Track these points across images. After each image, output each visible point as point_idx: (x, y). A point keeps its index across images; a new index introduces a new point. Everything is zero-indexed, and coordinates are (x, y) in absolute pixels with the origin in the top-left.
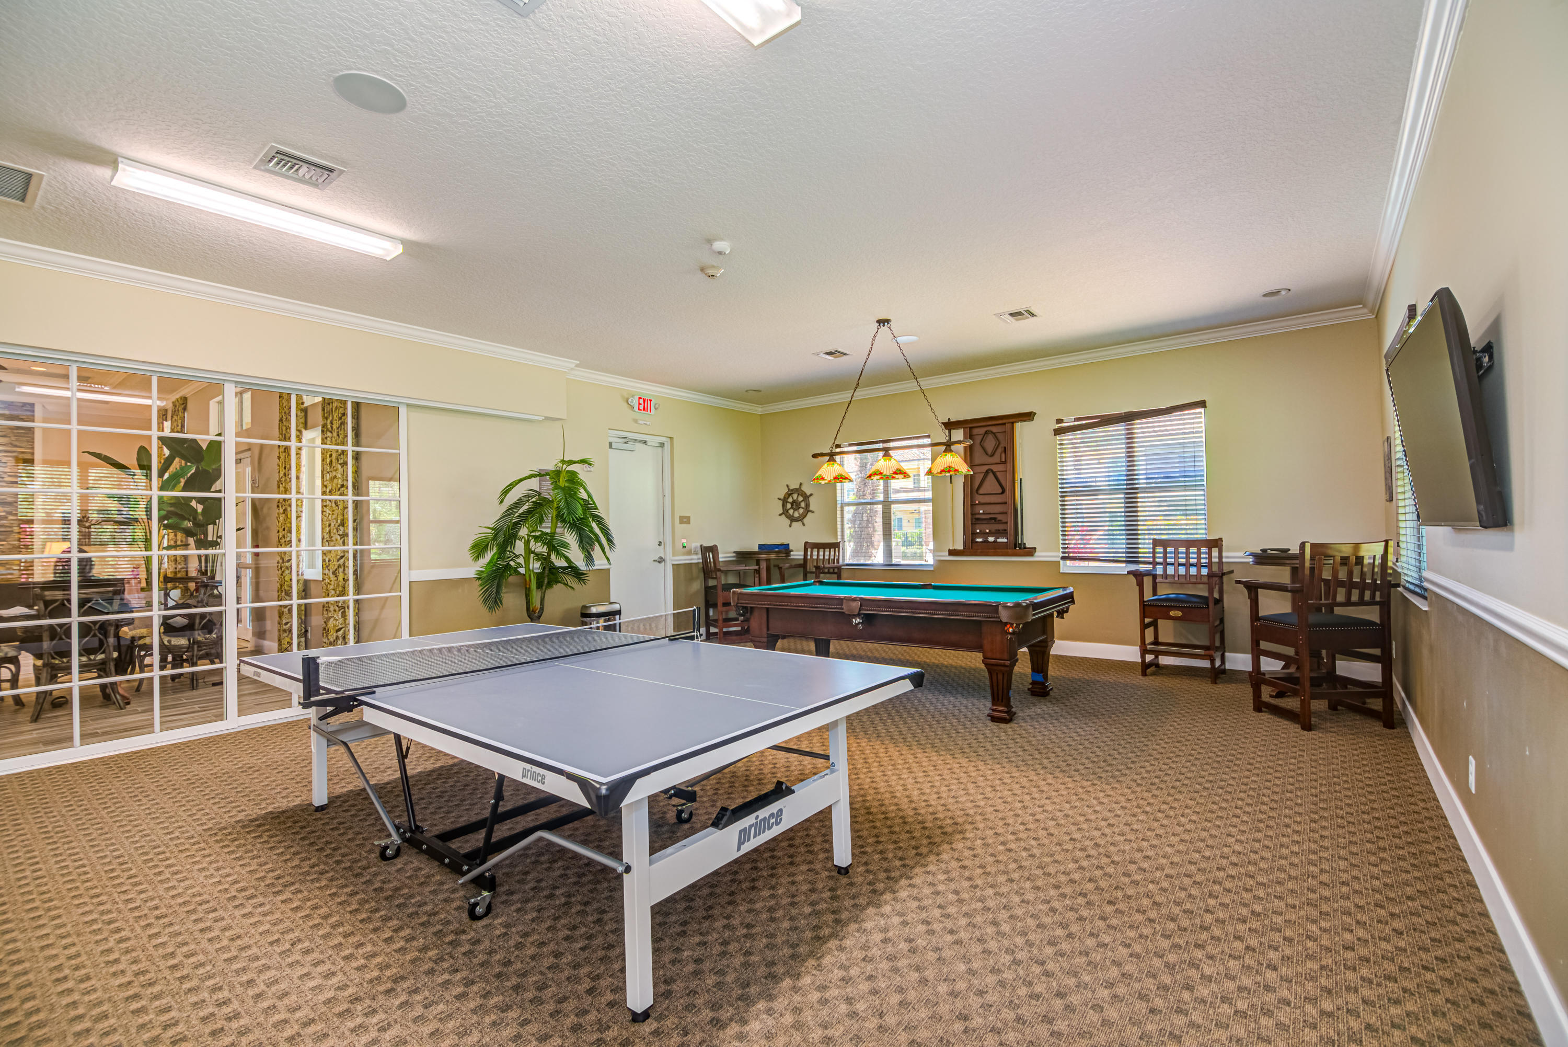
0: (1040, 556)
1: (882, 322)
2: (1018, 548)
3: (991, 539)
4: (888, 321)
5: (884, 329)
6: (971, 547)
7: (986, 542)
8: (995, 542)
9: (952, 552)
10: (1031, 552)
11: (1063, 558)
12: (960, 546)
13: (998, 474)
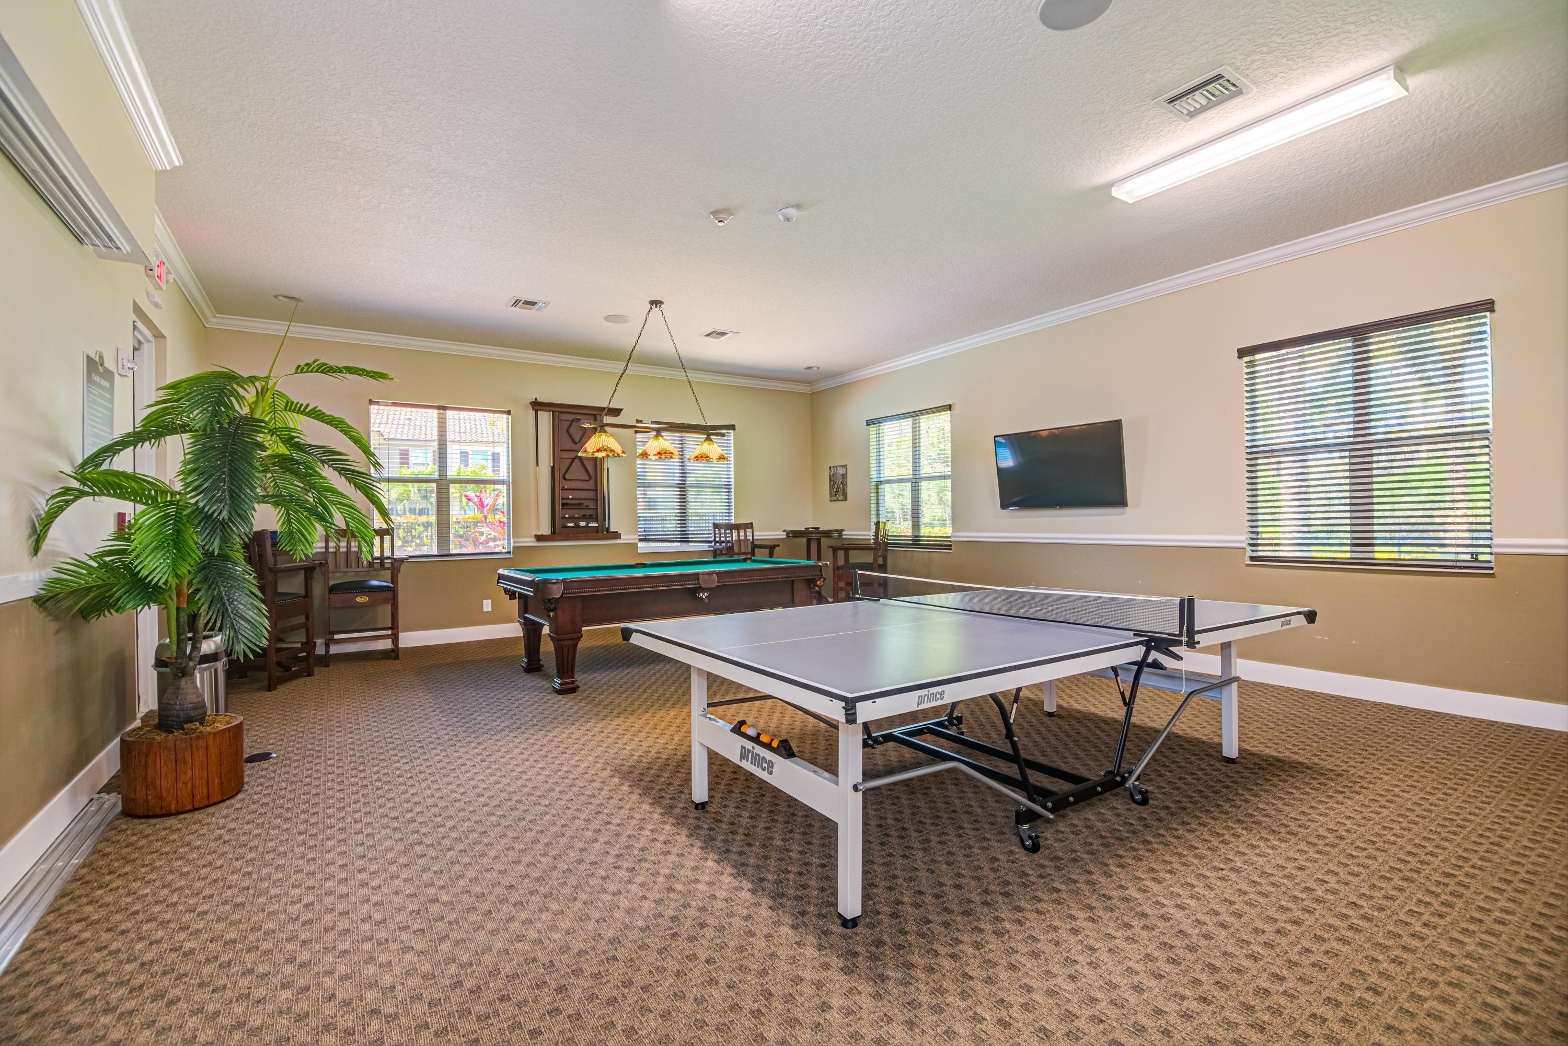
0: (626, 538)
1: (656, 303)
2: (605, 533)
3: (583, 524)
4: (661, 303)
5: (656, 311)
6: (559, 531)
7: (577, 526)
8: (587, 526)
9: (539, 538)
10: (617, 536)
11: (640, 540)
12: (546, 530)
13: (585, 462)
